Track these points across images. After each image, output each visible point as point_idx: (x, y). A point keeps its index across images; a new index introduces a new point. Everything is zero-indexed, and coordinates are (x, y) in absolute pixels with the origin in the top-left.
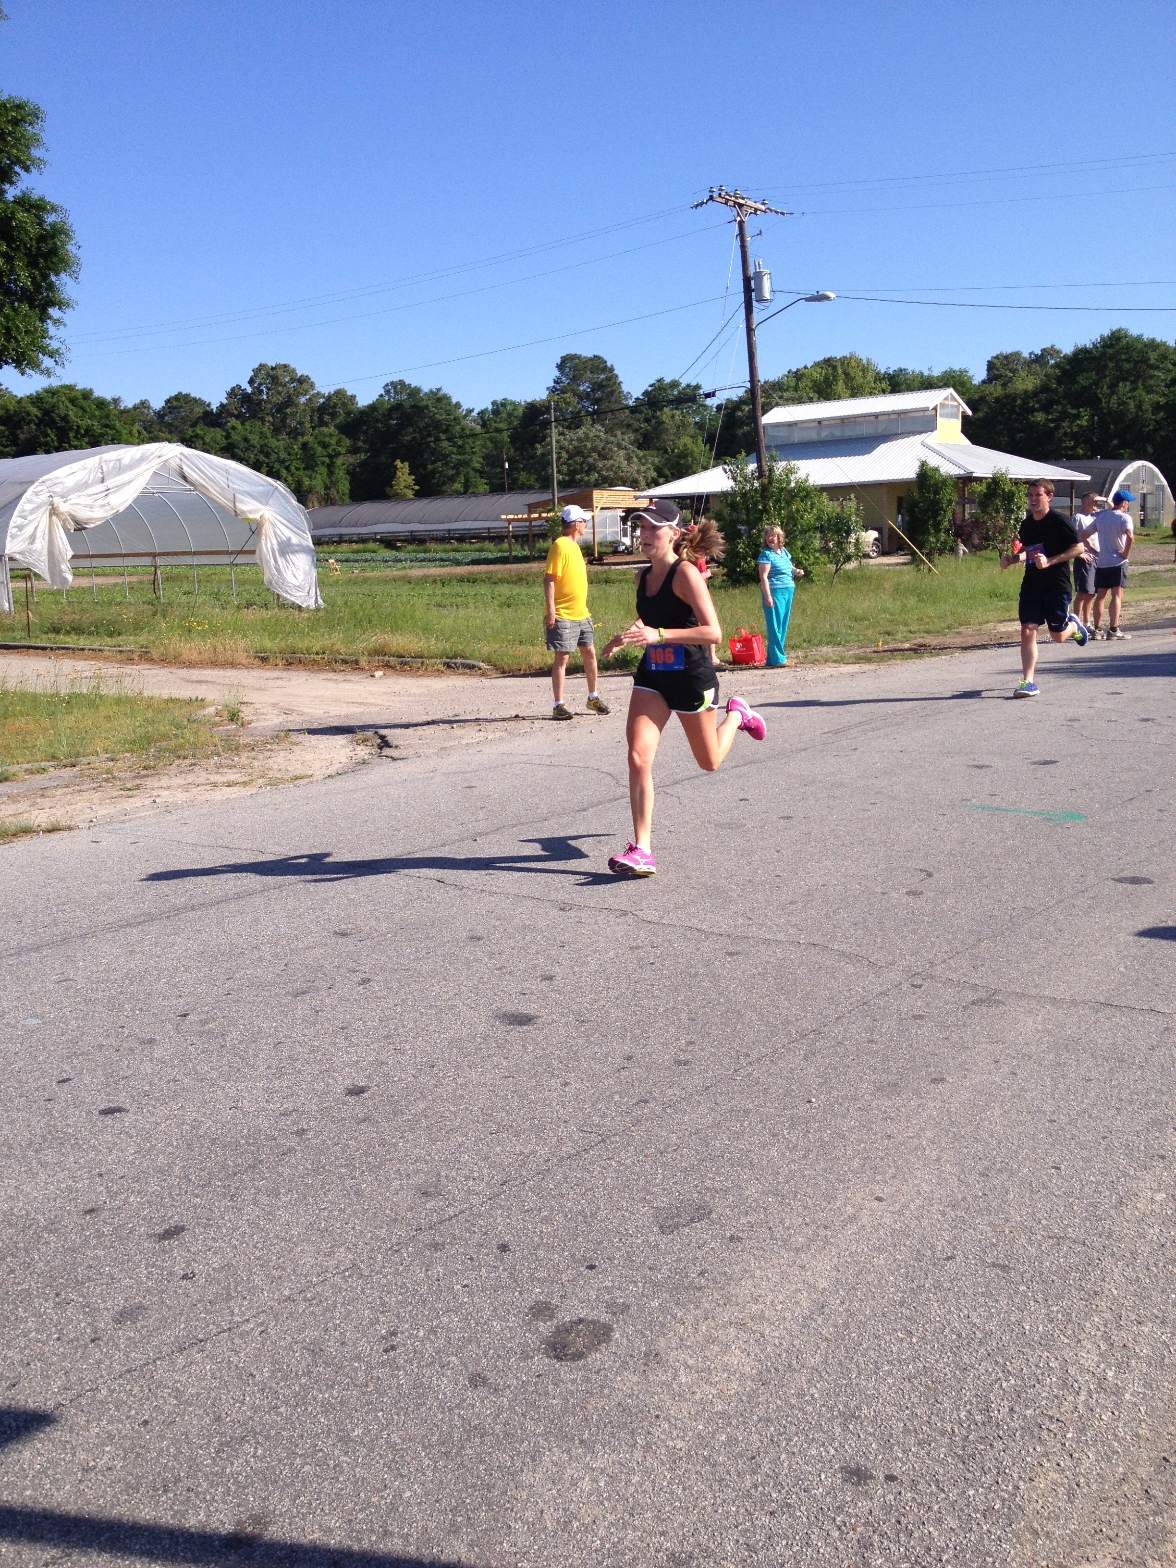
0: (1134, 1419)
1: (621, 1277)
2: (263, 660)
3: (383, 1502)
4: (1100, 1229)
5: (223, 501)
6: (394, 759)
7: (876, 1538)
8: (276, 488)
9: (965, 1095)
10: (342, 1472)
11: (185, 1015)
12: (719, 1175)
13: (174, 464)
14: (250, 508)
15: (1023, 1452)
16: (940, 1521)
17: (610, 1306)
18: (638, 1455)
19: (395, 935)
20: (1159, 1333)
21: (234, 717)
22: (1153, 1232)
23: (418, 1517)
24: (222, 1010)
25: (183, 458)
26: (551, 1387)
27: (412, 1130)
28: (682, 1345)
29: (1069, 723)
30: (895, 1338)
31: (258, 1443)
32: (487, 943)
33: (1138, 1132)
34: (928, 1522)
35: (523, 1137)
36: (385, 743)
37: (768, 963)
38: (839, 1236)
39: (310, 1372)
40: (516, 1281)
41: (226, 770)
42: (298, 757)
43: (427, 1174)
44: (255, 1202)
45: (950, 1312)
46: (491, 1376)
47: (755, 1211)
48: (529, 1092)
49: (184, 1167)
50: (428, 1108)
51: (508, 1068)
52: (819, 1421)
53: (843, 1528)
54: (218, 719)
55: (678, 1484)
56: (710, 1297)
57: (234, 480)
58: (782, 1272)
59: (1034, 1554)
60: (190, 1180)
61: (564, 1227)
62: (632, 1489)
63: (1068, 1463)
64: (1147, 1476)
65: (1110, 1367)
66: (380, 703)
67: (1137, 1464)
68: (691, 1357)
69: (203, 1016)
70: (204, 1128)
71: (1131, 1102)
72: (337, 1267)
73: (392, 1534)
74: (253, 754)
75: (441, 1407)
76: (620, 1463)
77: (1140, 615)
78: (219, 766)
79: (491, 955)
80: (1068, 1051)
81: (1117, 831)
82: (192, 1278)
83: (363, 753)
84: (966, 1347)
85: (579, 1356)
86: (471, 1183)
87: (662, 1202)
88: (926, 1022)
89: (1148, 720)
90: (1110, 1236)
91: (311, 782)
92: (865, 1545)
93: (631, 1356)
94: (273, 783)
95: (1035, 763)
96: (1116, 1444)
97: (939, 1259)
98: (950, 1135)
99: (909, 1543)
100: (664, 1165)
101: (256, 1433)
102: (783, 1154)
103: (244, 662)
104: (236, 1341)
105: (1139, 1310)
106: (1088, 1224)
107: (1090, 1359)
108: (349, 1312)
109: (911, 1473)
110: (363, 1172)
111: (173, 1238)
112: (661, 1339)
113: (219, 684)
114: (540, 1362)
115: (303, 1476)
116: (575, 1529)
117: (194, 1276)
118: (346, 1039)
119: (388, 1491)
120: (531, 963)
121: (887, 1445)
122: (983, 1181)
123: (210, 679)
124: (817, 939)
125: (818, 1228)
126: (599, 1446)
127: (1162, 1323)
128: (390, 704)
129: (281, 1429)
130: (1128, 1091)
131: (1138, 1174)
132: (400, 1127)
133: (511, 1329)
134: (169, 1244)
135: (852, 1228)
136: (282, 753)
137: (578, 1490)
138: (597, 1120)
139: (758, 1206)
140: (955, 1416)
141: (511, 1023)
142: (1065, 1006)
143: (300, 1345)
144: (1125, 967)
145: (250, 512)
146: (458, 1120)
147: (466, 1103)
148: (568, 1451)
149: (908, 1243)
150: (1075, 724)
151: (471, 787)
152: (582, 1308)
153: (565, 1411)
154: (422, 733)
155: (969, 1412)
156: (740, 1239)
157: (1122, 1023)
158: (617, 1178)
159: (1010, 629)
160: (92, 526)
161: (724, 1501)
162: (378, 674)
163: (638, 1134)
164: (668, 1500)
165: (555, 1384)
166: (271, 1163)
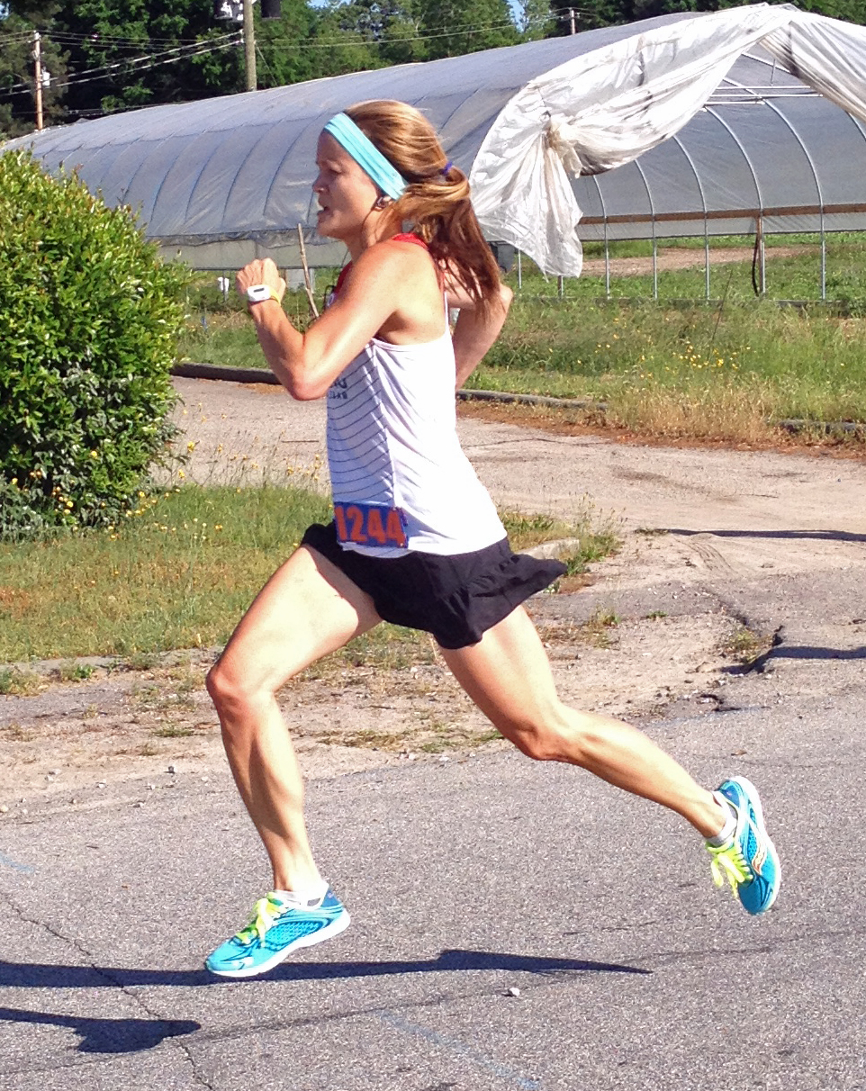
2: (791, 432)
13: (776, 43)
160: (616, 165)
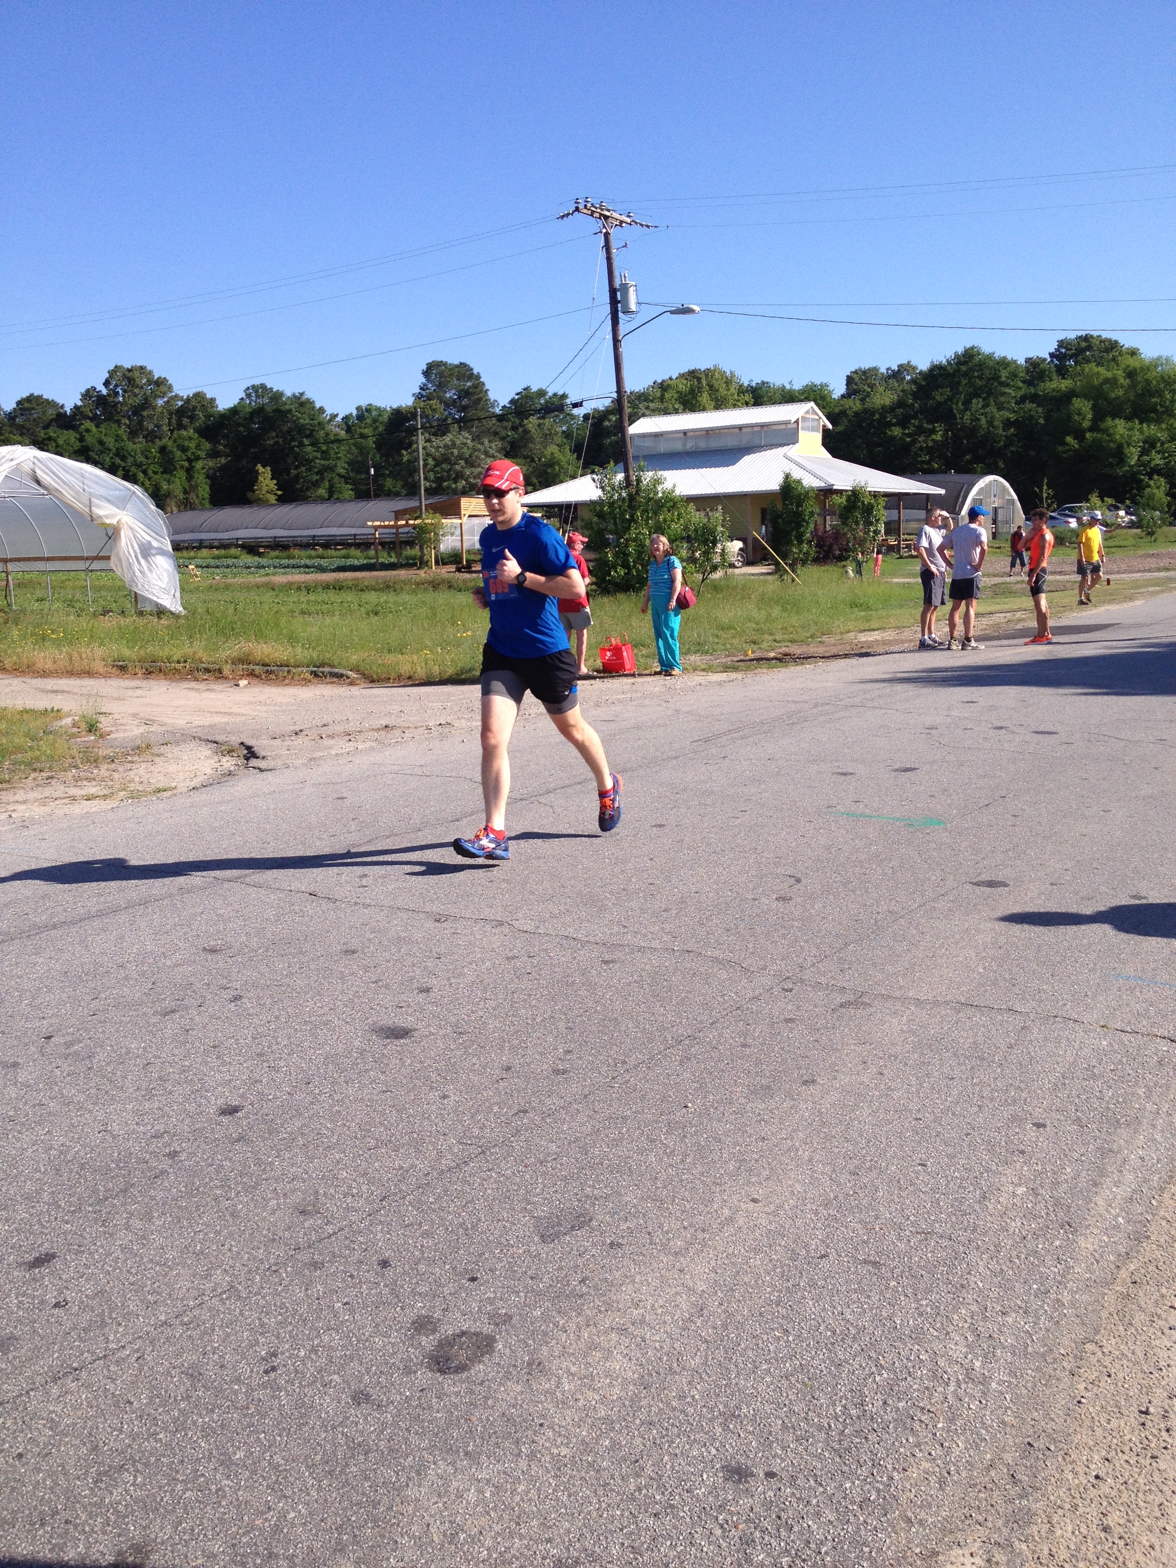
0: (1000, 1407)
1: (503, 1287)
2: (122, 668)
3: (267, 1524)
4: (965, 1223)
5: (78, 506)
6: (261, 770)
7: (757, 1534)
8: (134, 492)
9: (835, 1096)
10: (225, 1496)
11: (49, 1038)
12: (599, 1182)
13: (27, 467)
14: (107, 513)
15: (896, 1443)
16: (818, 1514)
17: (493, 1317)
18: (523, 1464)
19: (267, 950)
20: (1022, 1323)
21: (92, 728)
22: (1015, 1225)
23: (303, 1537)
24: (87, 1030)
25: (36, 461)
26: (435, 1400)
27: (288, 1148)
28: (564, 1353)
29: (928, 731)
30: (772, 1337)
31: (138, 1471)
32: (362, 956)
33: (999, 1128)
34: (808, 1516)
35: (402, 1151)
36: (251, 753)
37: (643, 970)
38: (717, 1238)
39: (189, 1397)
40: (397, 1297)
41: (85, 783)
42: (160, 769)
43: (305, 1192)
44: (128, 1228)
45: (824, 1309)
46: (374, 1393)
47: (634, 1216)
48: (407, 1106)
49: (53, 1193)
50: (303, 1125)
51: (385, 1083)
52: (700, 1422)
53: (726, 1526)
54: (75, 730)
55: (563, 1491)
56: (592, 1304)
57: (90, 483)
58: (662, 1276)
59: (909, 1542)
60: (60, 1206)
61: (445, 1240)
62: (517, 1498)
63: (938, 1452)
64: (1013, 1461)
65: (976, 1356)
66: (243, 711)
67: (1003, 1450)
68: (574, 1364)
69: (68, 1038)
70: (73, 1152)
71: (992, 1100)
72: (213, 1291)
73: (277, 1556)
74: (113, 765)
75: (324, 1426)
76: (505, 1473)
77: (993, 626)
78: (77, 779)
79: (366, 969)
80: (932, 1051)
81: (975, 836)
82: (64, 1306)
83: (229, 764)
84: (841, 1343)
85: (462, 1368)
86: (349, 1200)
87: (542, 1211)
88: (797, 1025)
89: (1002, 728)
90: (974, 1230)
91: (175, 795)
92: (747, 1541)
93: (514, 1366)
94: (135, 796)
95: (896, 770)
96: (984, 1432)
97: (812, 1258)
98: (822, 1135)
99: (789, 1537)
100: (544, 1174)
101: (135, 1461)
102: (661, 1159)
103: (101, 670)
104: (112, 1368)
105: (1003, 1301)
106: (954, 1218)
107: (958, 1350)
108: (228, 1335)
109: (790, 1469)
110: (239, 1192)
111: (43, 1265)
112: (544, 1348)
113: (76, 694)
114: (424, 1376)
115: (184, 1503)
116: (462, 1541)
117: (67, 1304)
118: (218, 1057)
119: (272, 1513)
120: (407, 975)
121: (766, 1443)
122: (854, 1180)
123: (65, 688)
124: (690, 946)
125: (696, 1231)
126: (484, 1457)
127: (1025, 1313)
128: (255, 713)
129: (160, 1455)
130: (989, 1089)
131: (1000, 1169)
132: (275, 1146)
133: (393, 1344)
134: (40, 1272)
135: (729, 1230)
136: (144, 765)
137: (464, 1502)
138: (476, 1131)
139: (637, 1211)
140: (831, 1411)
141: (388, 1037)
142: (928, 1007)
143: (178, 1370)
144: (984, 968)
145: (107, 517)
146: (336, 1137)
147: (343, 1119)
148: (453, 1464)
149: (783, 1243)
150: (933, 732)
151: (342, 798)
152: (464, 1320)
153: (449, 1424)
154: (290, 743)
155: (845, 1407)
156: (619, 1245)
157: (981, 1023)
158: (497, 1189)
159: (870, 639)
161: (609, 1505)
162: (243, 683)
163: (518, 1145)
164: (554, 1507)
165: (439, 1398)
166: (143, 1186)
